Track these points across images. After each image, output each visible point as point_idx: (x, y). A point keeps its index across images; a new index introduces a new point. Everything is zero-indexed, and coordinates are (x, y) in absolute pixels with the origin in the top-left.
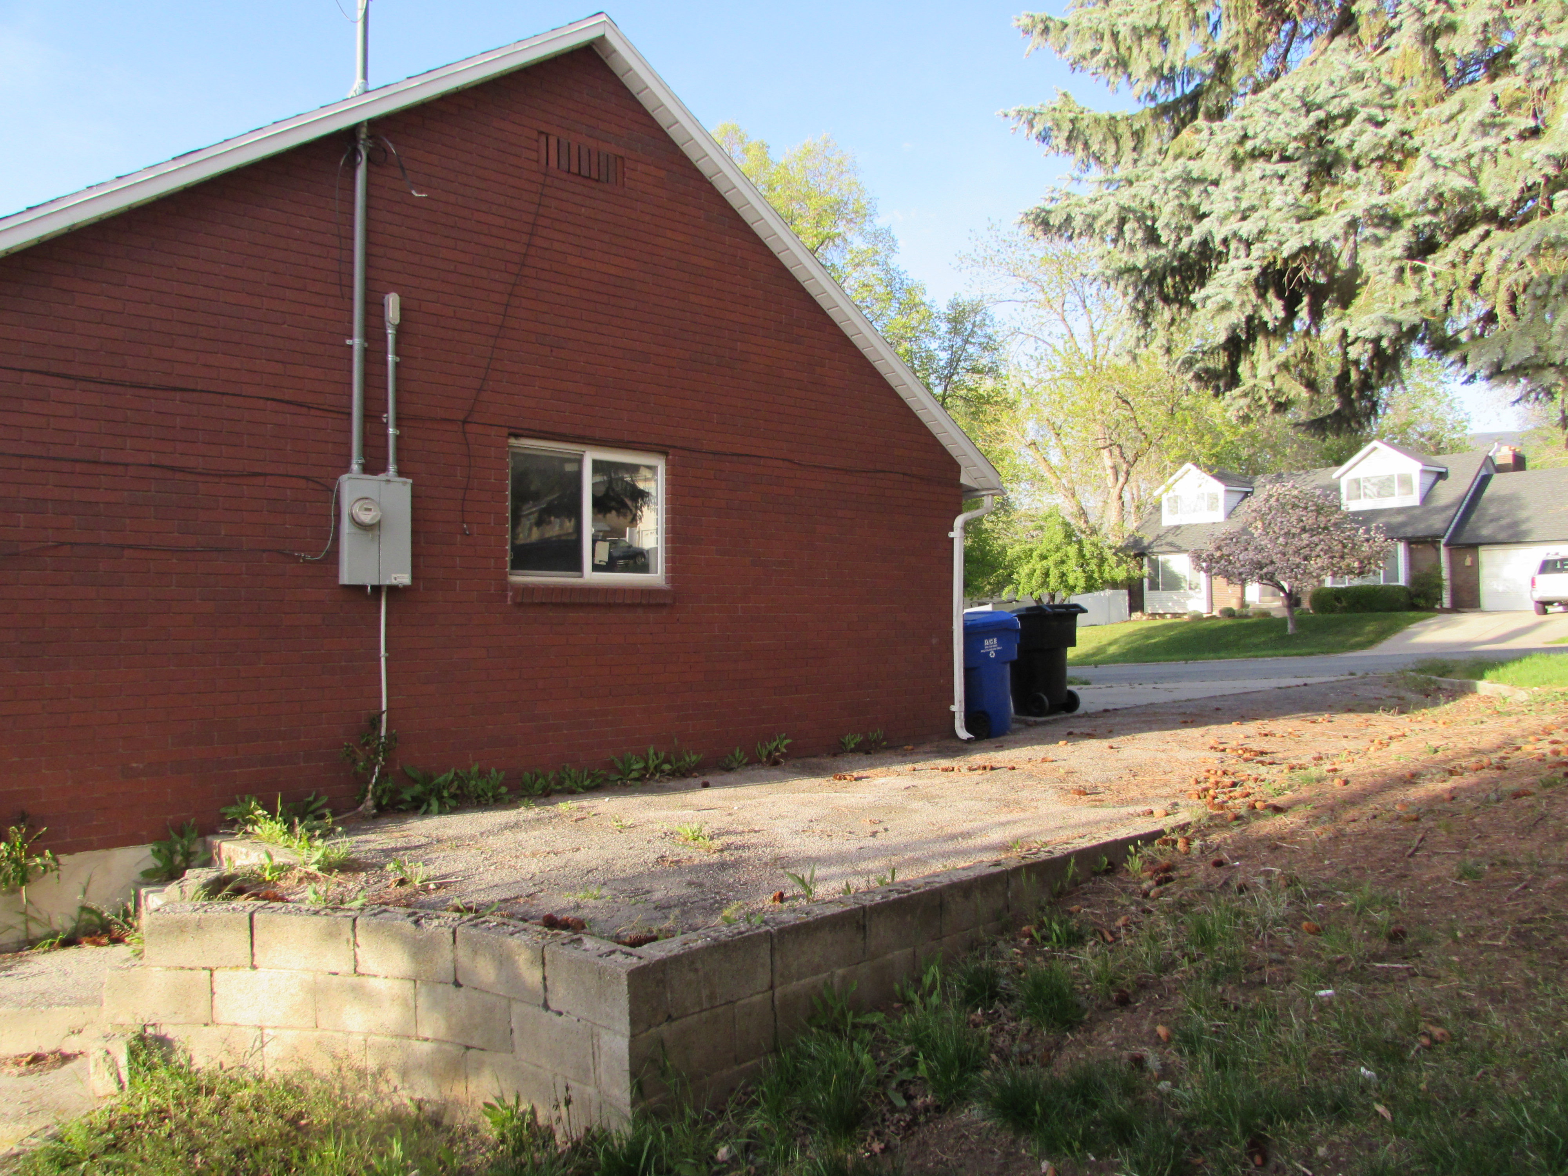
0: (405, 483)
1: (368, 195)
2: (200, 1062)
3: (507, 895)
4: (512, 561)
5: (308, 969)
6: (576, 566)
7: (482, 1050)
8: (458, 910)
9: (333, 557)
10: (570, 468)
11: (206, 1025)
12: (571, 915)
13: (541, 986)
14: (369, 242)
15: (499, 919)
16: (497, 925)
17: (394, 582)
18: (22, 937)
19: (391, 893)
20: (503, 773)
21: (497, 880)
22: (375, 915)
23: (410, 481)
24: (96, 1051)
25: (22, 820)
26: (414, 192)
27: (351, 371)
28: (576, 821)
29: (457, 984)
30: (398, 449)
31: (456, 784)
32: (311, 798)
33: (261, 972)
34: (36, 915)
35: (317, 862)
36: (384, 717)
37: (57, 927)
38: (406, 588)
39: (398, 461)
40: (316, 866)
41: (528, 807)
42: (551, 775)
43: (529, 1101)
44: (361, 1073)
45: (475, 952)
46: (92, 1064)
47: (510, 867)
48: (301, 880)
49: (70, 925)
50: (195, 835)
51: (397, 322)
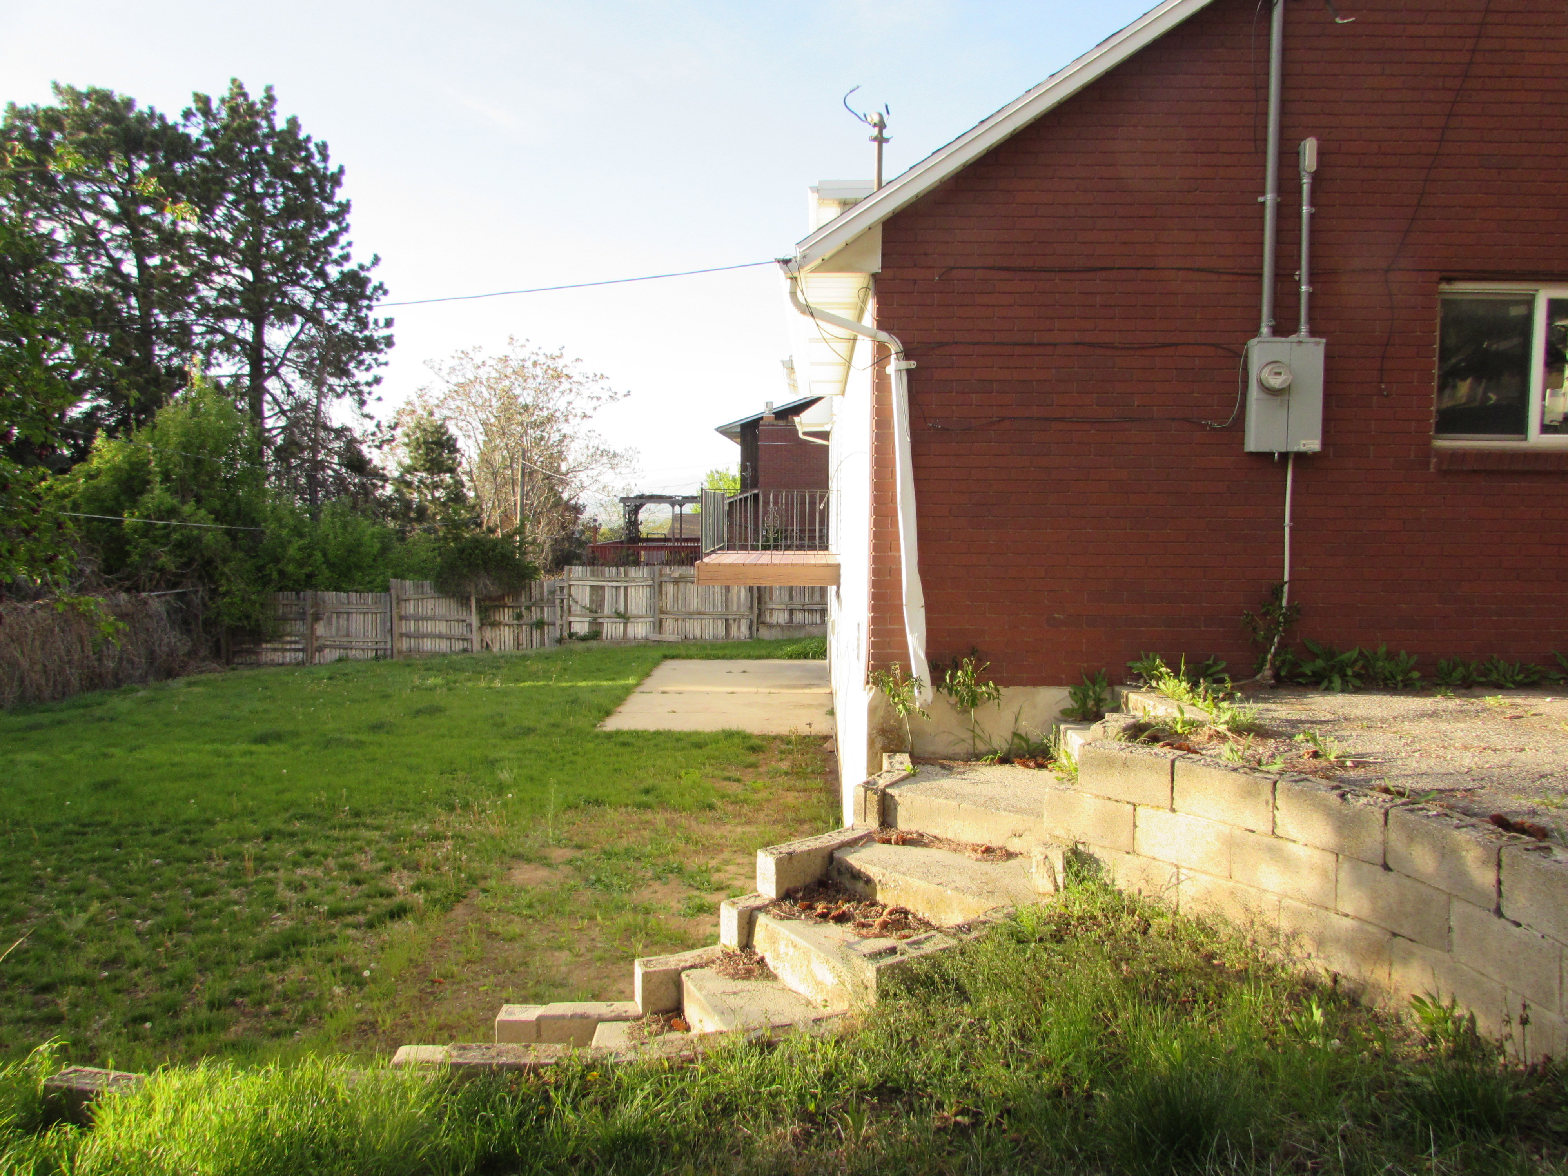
0: (1317, 344)
1: (1286, 36)
2: (1121, 884)
3: (1441, 785)
4: (1437, 424)
5: (1224, 822)
6: (1519, 427)
7: (1411, 940)
8: (1386, 790)
9: (1239, 424)
10: (1516, 311)
11: (1128, 853)
12: (1528, 821)
13: (1494, 891)
14: (1284, 87)
15: (1440, 809)
16: (1438, 815)
17: (1302, 449)
18: (971, 750)
19: (1303, 764)
20: (1415, 658)
21: (1424, 768)
22: (1296, 781)
23: (1324, 340)
24: (1037, 854)
25: (973, 654)
26: (1338, 21)
27: (1262, 230)
28: (1511, 718)
29: (1386, 867)
30: (1311, 308)
31: (1360, 663)
32: (1211, 662)
33: (1180, 816)
34: (981, 734)
35: (1226, 723)
36: (1286, 588)
37: (996, 746)
38: (1315, 454)
39: (1311, 319)
40: (1225, 727)
41: (1446, 696)
42: (1473, 666)
43: (1468, 1009)
44: (1273, 932)
45: (1411, 839)
46: (1034, 865)
47: (1437, 756)
48: (1210, 737)
49: (1005, 747)
50: (1105, 684)
51: (1314, 168)
